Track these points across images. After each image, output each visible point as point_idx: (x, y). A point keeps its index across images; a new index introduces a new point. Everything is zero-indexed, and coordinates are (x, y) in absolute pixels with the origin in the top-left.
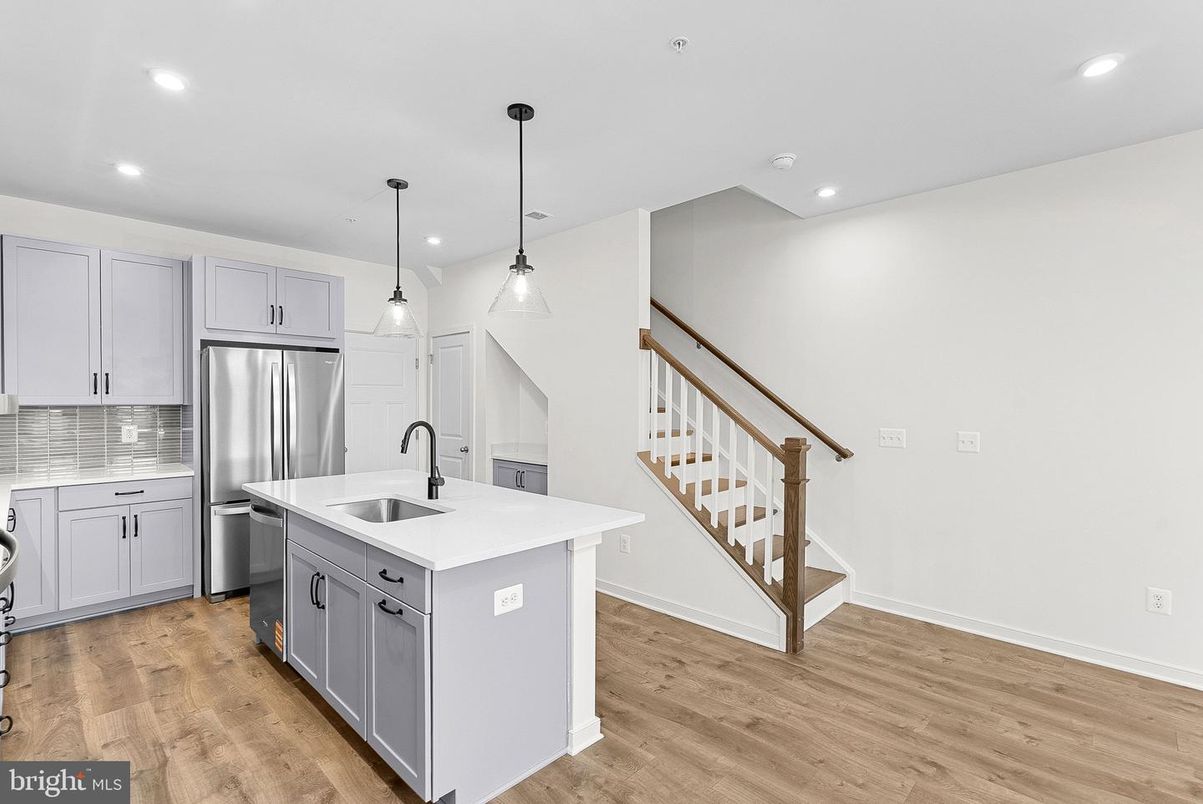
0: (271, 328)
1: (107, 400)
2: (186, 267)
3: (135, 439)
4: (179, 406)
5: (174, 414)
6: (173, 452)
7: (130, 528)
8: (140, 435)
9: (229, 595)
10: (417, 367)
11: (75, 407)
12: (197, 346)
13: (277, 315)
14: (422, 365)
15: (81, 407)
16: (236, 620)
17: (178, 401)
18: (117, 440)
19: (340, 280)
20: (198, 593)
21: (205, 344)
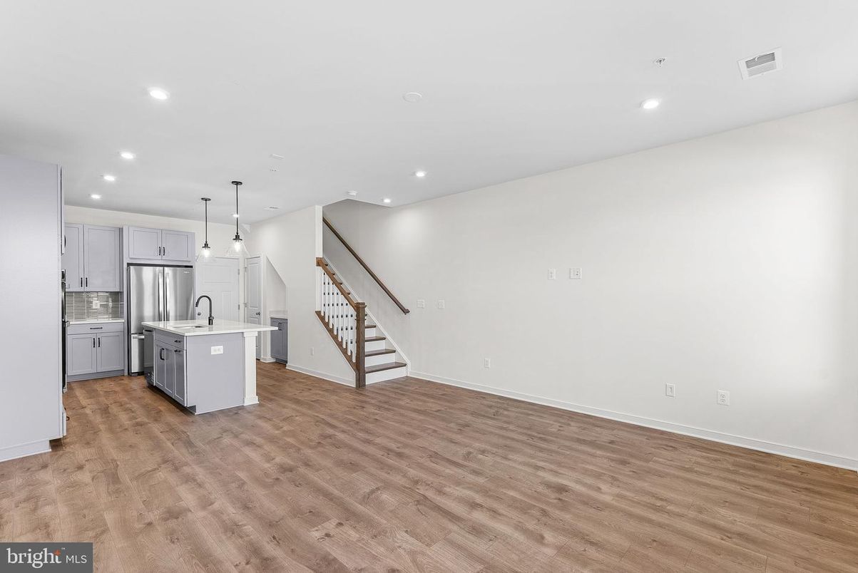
0: (159, 257)
1: (87, 289)
2: (121, 230)
3: (98, 307)
4: (118, 292)
5: (116, 296)
6: (116, 313)
7: (96, 343)
8: (101, 306)
9: (140, 374)
10: (239, 274)
11: (72, 292)
12: (125, 266)
13: (162, 251)
14: (241, 273)
15: (75, 292)
16: (142, 381)
17: (117, 290)
18: (90, 307)
19: (194, 233)
20: (126, 373)
21: (129, 265)
